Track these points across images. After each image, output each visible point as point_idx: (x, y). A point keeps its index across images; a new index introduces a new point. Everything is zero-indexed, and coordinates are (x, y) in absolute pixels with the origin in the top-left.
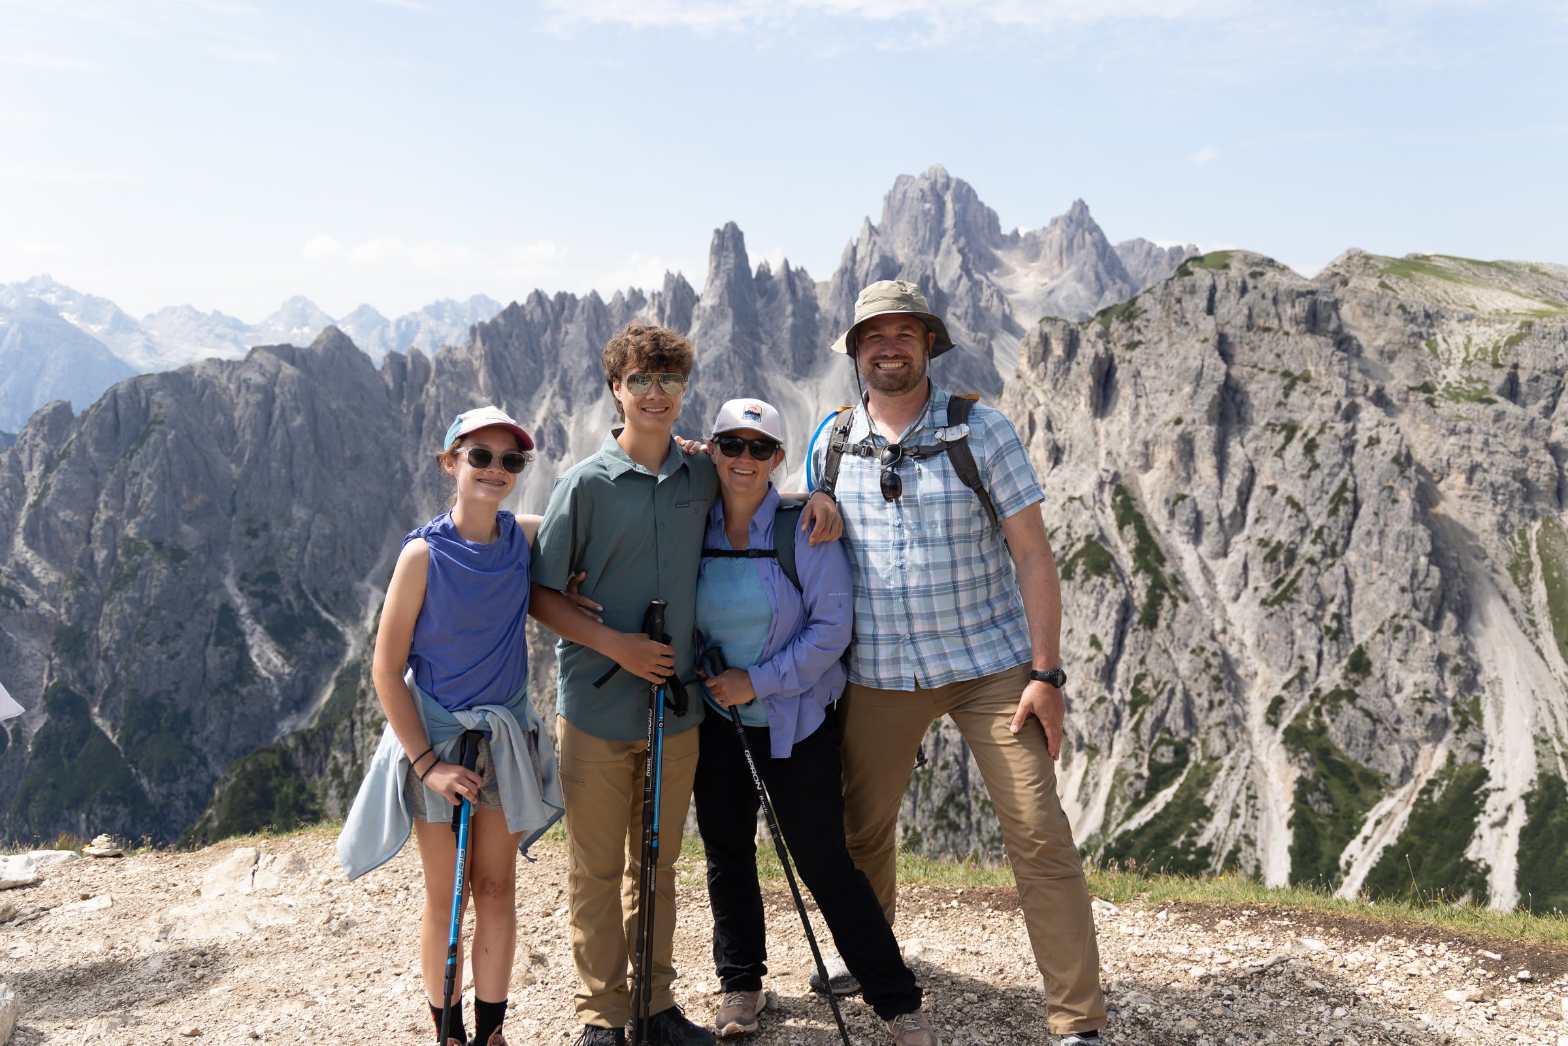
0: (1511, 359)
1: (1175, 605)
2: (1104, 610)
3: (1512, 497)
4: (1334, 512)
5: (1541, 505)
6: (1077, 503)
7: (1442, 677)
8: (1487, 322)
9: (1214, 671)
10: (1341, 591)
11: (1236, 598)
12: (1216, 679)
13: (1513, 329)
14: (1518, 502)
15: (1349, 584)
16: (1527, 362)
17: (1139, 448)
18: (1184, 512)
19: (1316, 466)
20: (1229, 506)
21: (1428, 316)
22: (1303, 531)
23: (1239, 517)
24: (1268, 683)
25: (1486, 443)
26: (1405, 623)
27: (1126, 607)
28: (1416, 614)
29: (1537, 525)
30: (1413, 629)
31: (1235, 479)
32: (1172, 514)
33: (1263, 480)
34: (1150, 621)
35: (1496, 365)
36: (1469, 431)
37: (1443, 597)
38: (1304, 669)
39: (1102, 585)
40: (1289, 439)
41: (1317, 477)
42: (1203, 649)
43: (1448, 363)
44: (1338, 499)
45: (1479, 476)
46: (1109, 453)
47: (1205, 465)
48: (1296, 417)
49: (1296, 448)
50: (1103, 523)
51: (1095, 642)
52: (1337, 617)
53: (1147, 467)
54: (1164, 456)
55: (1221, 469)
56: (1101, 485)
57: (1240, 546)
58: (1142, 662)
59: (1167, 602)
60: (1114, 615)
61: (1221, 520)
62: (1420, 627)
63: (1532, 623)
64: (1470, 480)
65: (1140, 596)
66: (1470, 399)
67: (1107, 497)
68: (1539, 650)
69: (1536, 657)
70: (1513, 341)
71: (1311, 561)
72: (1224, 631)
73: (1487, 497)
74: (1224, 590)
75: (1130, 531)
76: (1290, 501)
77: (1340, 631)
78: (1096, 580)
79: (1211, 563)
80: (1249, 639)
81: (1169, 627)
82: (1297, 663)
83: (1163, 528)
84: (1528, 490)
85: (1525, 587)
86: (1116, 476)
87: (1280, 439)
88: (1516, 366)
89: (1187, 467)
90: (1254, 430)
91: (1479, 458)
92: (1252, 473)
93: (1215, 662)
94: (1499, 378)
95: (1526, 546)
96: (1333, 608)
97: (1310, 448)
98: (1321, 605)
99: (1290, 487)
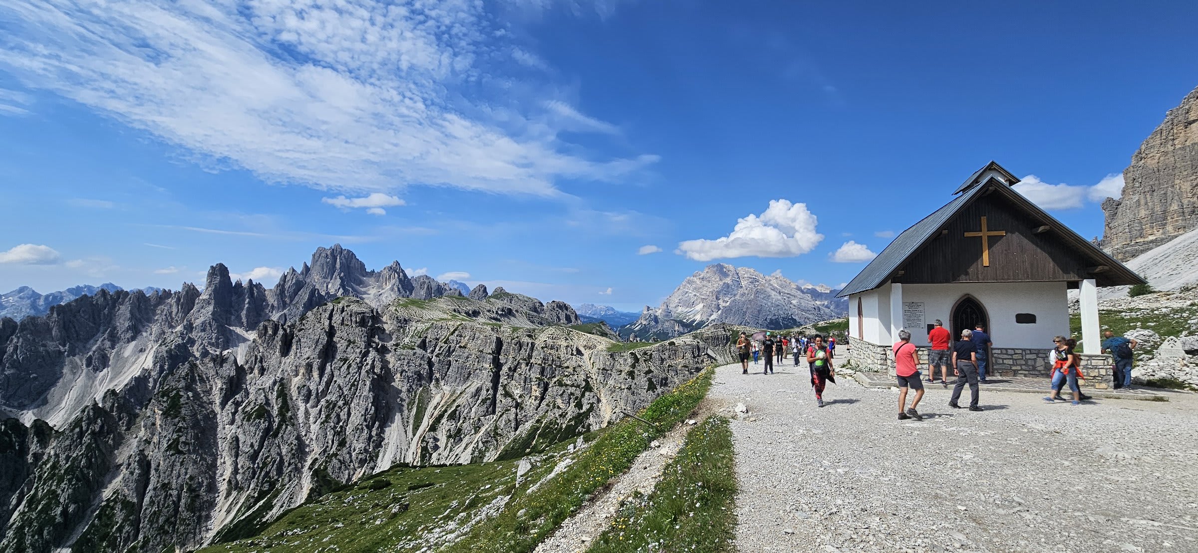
0: (425, 335)
1: (286, 428)
2: (257, 432)
3: (414, 380)
4: (350, 389)
5: (423, 382)
6: (261, 391)
7: (369, 445)
8: (423, 323)
9: (293, 452)
10: (346, 417)
11: (315, 423)
12: (294, 454)
13: (428, 325)
14: (416, 382)
15: (349, 414)
16: (429, 336)
17: (294, 368)
18: (304, 391)
19: (349, 373)
20: (321, 388)
21: (405, 320)
22: (340, 396)
23: (325, 393)
24: (315, 454)
25: (408, 363)
26: (360, 427)
27: (267, 431)
28: (365, 423)
29: (421, 389)
30: (362, 429)
31: (325, 379)
32: (299, 393)
33: (335, 379)
34: (275, 435)
35: (420, 337)
36: (404, 359)
37: (376, 417)
38: (327, 447)
39: (260, 422)
40: (344, 364)
41: (349, 376)
42: (292, 443)
43: (407, 336)
44: (353, 385)
45: (404, 374)
46: (283, 370)
47: (316, 374)
48: (348, 356)
49: (346, 366)
50: (270, 397)
51: (252, 446)
52: (341, 427)
53: (297, 375)
54: (302, 371)
55: (321, 376)
56: (275, 383)
57: (323, 402)
58: (269, 451)
59: (284, 427)
60: (261, 434)
61: (317, 393)
62: (365, 428)
63: (408, 422)
64: (401, 375)
65: (275, 425)
66: (408, 348)
67: (276, 388)
68: (406, 432)
69: (404, 434)
70: (428, 329)
71: (339, 407)
72: (306, 435)
73: (406, 381)
74: (312, 420)
75: (280, 400)
76: (339, 386)
77: (341, 431)
78: (257, 421)
79: (310, 410)
80: (314, 438)
81: (282, 436)
82: (326, 444)
83: (294, 398)
84: (420, 377)
85: (410, 410)
86: (282, 379)
87: (342, 363)
88: (426, 337)
89: (309, 375)
90: (336, 360)
91: (406, 368)
92: (333, 376)
93: (294, 448)
94: (419, 341)
95: (415, 396)
96: (341, 424)
97: (349, 367)
98: (338, 423)
99: (340, 381)
